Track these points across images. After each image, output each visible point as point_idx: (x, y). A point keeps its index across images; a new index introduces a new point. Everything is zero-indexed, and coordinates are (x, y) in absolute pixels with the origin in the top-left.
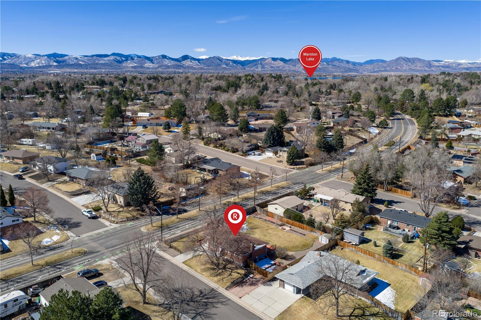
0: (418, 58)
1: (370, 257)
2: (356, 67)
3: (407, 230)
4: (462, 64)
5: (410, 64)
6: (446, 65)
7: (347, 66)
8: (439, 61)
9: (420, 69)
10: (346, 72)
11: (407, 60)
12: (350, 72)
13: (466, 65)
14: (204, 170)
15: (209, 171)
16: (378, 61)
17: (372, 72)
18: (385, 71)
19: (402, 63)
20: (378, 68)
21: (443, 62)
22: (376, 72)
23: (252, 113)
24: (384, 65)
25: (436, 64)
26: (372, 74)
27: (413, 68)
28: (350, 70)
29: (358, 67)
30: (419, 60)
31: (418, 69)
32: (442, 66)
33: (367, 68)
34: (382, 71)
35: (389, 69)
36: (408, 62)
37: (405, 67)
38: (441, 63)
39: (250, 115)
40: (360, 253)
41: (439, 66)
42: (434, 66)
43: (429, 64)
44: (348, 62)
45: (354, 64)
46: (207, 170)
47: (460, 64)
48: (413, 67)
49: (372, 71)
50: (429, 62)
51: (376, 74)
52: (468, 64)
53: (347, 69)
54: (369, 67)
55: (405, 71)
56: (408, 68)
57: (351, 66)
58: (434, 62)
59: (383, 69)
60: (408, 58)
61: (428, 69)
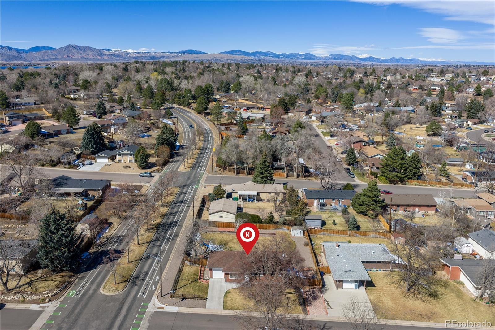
0: (88, 47)
1: (342, 235)
2: (22, 55)
3: (333, 205)
4: (130, 54)
5: (82, 52)
6: (116, 54)
7: (9, 52)
8: (109, 50)
9: (92, 57)
10: (10, 60)
11: (78, 48)
12: (16, 60)
13: (134, 54)
14: (68, 194)
15: (76, 194)
16: (45, 48)
17: (42, 61)
18: (57, 59)
19: (73, 51)
20: (48, 56)
21: (113, 51)
22: (47, 60)
23: (15, 114)
24: (54, 53)
25: (107, 52)
26: (42, 62)
27: (85, 57)
28: (16, 58)
29: (24, 55)
30: (90, 48)
31: (90, 57)
32: (113, 55)
33: (35, 55)
34: (53, 59)
35: (60, 57)
36: (79, 50)
37: (77, 55)
38: (111, 51)
39: (14, 117)
40: (332, 234)
41: (110, 55)
42: (105, 55)
43: (100, 53)
44: (10, 49)
45: (18, 51)
46: (72, 194)
47: (128, 53)
48: (84, 55)
49: (42, 59)
50: (100, 50)
51: (46, 62)
52: (135, 54)
53: (11, 57)
54: (36, 54)
55: (78, 59)
56: (80, 56)
57: (15, 54)
58: (104, 51)
59: (54, 57)
60: (78, 46)
61: (100, 58)
